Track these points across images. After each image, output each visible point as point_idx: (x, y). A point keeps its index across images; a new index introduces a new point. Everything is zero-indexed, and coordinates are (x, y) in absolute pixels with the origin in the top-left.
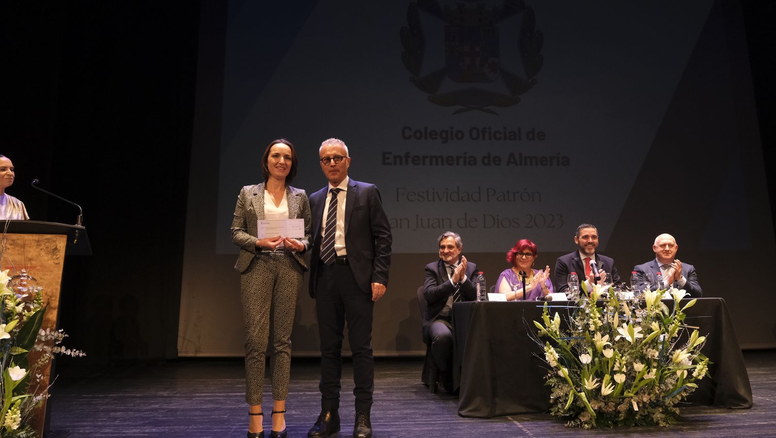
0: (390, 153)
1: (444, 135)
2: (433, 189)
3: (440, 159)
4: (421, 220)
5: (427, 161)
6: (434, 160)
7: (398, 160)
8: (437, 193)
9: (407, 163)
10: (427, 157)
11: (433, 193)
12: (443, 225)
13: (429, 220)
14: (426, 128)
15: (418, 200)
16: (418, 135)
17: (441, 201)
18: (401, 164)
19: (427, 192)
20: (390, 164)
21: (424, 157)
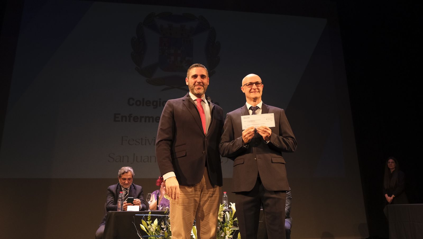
0: (119, 114)
1: (155, 103)
2: (146, 137)
3: (151, 119)
4: (137, 157)
5: (143, 119)
6: (147, 119)
7: (124, 118)
8: (148, 140)
9: (130, 121)
10: (143, 117)
11: (146, 140)
12: (151, 160)
13: (141, 157)
14: (143, 99)
15: (136, 144)
16: (138, 103)
17: (150, 145)
18: (126, 121)
19: (142, 139)
20: (119, 121)
21: (142, 117)
